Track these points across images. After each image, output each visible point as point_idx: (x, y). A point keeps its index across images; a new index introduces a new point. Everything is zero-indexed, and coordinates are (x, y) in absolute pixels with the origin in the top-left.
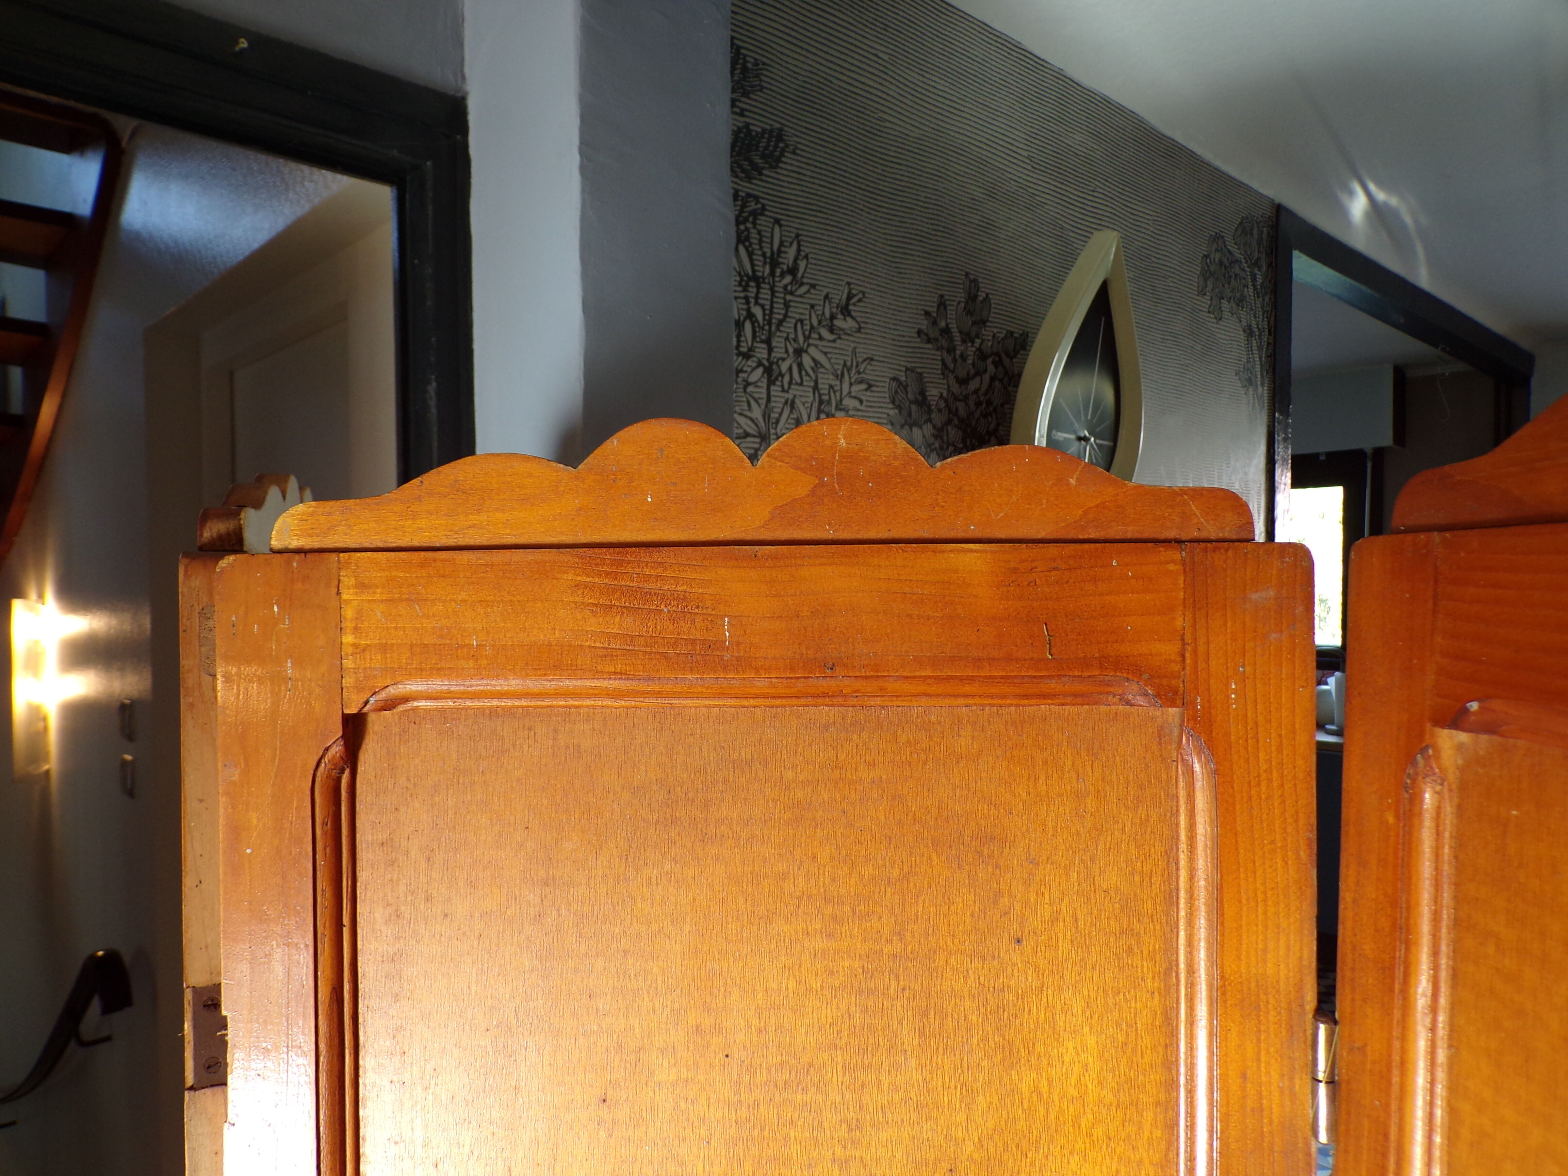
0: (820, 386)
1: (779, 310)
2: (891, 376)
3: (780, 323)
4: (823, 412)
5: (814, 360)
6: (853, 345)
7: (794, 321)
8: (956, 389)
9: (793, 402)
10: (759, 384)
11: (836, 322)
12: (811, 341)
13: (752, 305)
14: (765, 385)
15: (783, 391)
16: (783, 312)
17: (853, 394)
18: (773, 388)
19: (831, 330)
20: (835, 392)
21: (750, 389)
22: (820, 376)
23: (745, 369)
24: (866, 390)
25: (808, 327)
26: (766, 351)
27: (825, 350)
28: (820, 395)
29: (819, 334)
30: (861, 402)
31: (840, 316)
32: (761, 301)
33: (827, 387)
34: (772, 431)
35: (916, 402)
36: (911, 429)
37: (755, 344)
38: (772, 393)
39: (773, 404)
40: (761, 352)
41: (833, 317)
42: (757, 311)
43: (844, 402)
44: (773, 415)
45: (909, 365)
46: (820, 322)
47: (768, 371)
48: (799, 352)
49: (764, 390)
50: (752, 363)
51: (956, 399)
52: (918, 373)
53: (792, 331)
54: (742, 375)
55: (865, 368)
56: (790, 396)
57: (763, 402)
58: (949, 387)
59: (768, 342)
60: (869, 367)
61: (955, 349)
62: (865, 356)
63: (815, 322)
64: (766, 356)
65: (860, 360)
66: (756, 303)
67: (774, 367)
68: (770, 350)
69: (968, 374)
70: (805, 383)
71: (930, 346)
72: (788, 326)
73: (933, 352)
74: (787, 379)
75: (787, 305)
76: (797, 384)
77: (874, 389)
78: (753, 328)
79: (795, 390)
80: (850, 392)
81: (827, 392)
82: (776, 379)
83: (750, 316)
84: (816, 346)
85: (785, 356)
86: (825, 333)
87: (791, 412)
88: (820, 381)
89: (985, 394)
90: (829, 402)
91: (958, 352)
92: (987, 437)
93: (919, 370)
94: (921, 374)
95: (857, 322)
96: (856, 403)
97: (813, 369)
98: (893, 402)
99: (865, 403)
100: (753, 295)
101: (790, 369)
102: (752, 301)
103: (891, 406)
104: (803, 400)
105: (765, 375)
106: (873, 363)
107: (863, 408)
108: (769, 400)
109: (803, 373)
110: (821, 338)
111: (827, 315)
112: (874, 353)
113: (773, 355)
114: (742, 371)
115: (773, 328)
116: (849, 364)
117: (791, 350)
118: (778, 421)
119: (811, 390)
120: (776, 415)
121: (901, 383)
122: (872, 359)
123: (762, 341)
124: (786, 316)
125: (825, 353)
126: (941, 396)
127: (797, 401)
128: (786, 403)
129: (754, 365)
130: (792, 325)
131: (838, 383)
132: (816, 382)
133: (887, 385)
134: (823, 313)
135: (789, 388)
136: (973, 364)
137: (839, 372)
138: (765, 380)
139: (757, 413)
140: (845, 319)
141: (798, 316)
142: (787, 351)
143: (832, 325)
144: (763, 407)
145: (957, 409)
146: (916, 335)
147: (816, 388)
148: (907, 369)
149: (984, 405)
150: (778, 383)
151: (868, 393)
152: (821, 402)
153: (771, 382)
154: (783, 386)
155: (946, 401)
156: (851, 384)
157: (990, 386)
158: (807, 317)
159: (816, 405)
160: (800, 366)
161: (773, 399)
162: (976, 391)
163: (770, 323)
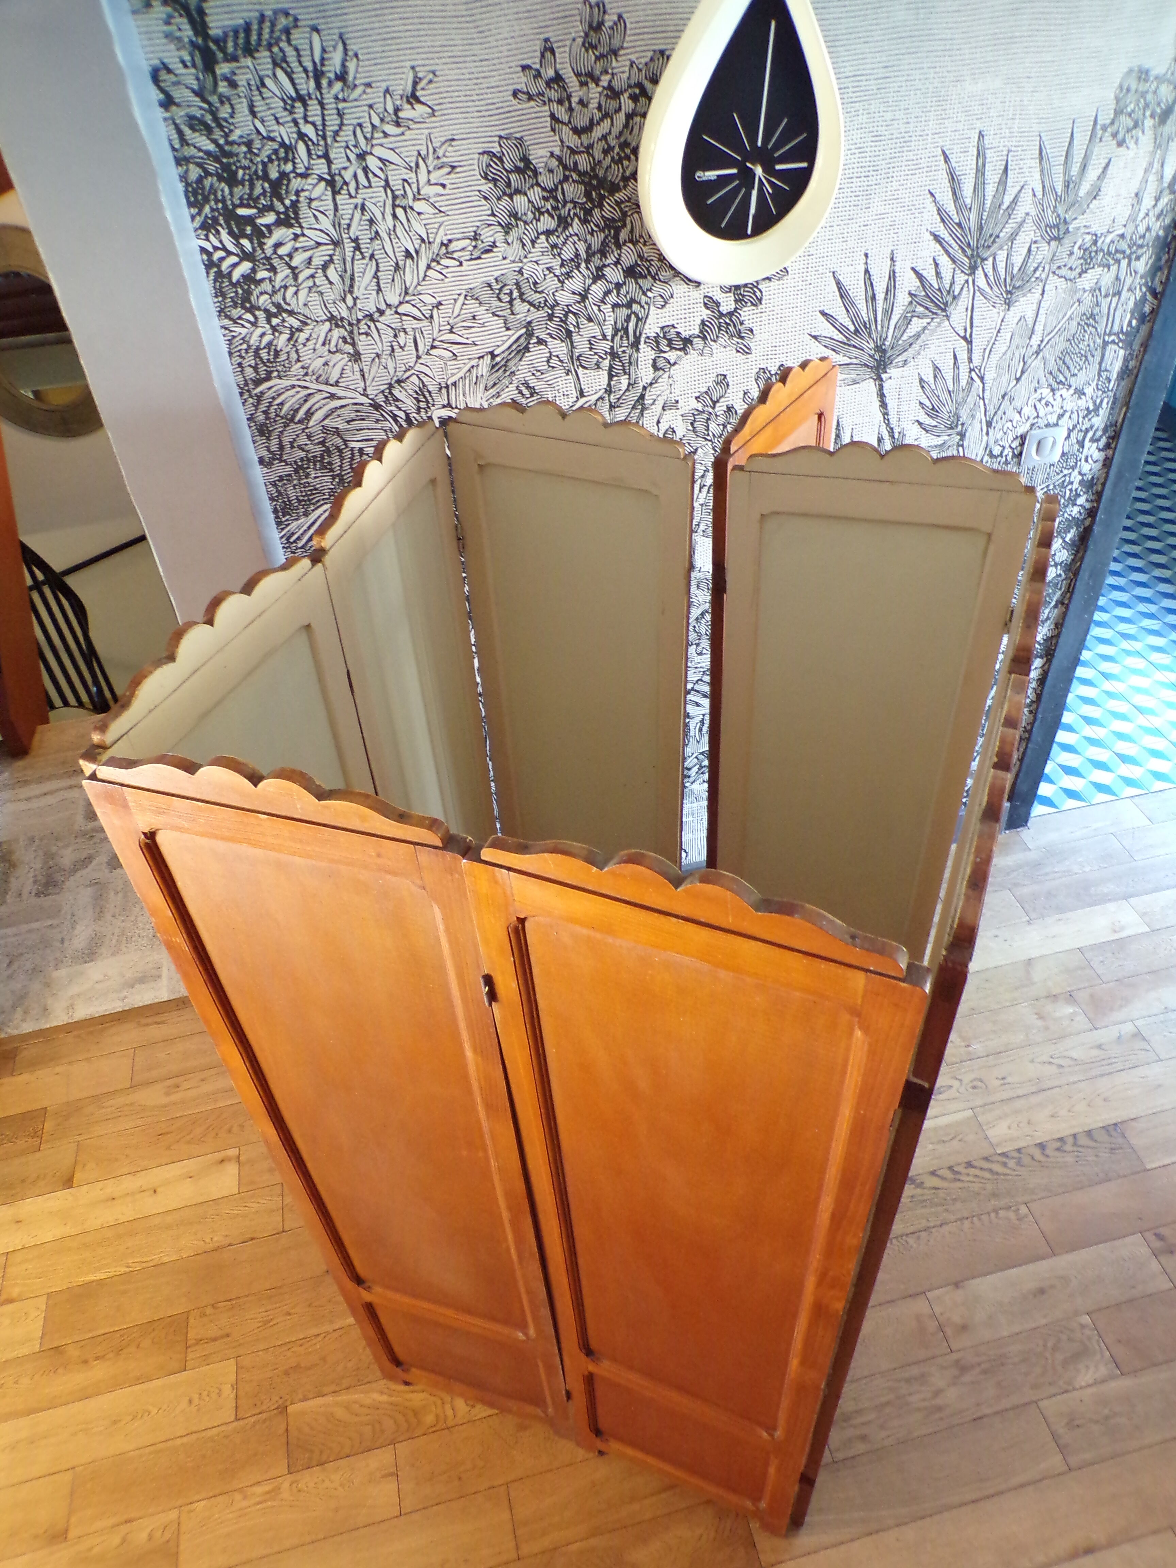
0: (391, 183)
1: (333, 122)
2: (481, 151)
3: (336, 133)
4: (399, 206)
5: (380, 159)
6: (426, 132)
7: (351, 128)
8: (573, 140)
9: (363, 205)
10: (324, 197)
11: (401, 114)
12: (374, 142)
13: (301, 126)
14: (330, 197)
15: (351, 197)
16: (338, 122)
17: (433, 181)
18: (338, 197)
19: (398, 124)
20: (409, 185)
21: (314, 204)
22: (389, 173)
23: (306, 187)
24: (449, 173)
25: (368, 129)
26: (325, 166)
27: (391, 146)
28: (392, 191)
29: (384, 132)
30: (444, 186)
31: (407, 106)
32: (310, 119)
33: (401, 182)
34: (345, 236)
35: (517, 170)
36: (512, 199)
37: (312, 162)
38: (339, 202)
39: (341, 212)
40: (321, 167)
41: (397, 110)
42: (309, 130)
43: (422, 192)
44: (342, 222)
45: (502, 133)
46: (382, 120)
47: (331, 183)
48: (361, 157)
49: (330, 202)
50: (312, 180)
51: (573, 152)
52: (516, 138)
53: (352, 138)
54: (302, 194)
55: (446, 151)
56: (359, 201)
57: (331, 213)
58: (562, 142)
59: (326, 156)
60: (450, 149)
61: (569, 97)
62: (443, 139)
63: (376, 121)
64: (326, 171)
65: (438, 145)
66: (307, 122)
67: (337, 178)
68: (329, 162)
69: (591, 120)
70: (373, 184)
71: (532, 103)
72: (346, 135)
73: (537, 109)
74: (352, 186)
75: (340, 114)
76: (365, 187)
77: (458, 170)
78: (307, 146)
79: (363, 193)
80: (429, 180)
81: (401, 187)
82: (341, 188)
83: (302, 136)
84: (381, 145)
85: (348, 164)
86: (390, 129)
87: (363, 214)
88: (390, 178)
89: (618, 137)
90: (405, 196)
91: (575, 100)
92: (622, 184)
93: (518, 135)
94: (521, 139)
95: (429, 107)
96: (439, 189)
97: (381, 169)
98: (486, 177)
99: (449, 186)
100: (301, 115)
101: (355, 176)
102: (301, 121)
103: (483, 181)
104: (373, 200)
105: (329, 188)
106: (454, 143)
107: (447, 191)
108: (336, 209)
109: (371, 175)
110: (386, 135)
111: (390, 109)
112: (454, 132)
113: (333, 167)
114: (303, 190)
115: (329, 140)
116: (423, 153)
117: (352, 157)
118: (349, 225)
119: (382, 189)
120: (348, 221)
121: (494, 155)
122: (453, 140)
123: (319, 157)
124: (342, 125)
125: (393, 149)
126: (552, 154)
127: (366, 203)
128: (356, 207)
129: (316, 181)
130: (351, 133)
131: (413, 175)
132: (387, 181)
133: (476, 162)
134: (386, 110)
135: (357, 193)
136: (599, 108)
137: (413, 165)
138: (329, 193)
139: (326, 223)
140: (413, 108)
141: (355, 122)
142: (348, 159)
143: (398, 117)
144: (331, 217)
145: (576, 164)
146: (512, 98)
147: (387, 185)
148: (500, 137)
149: (617, 150)
150: (343, 192)
151: (452, 176)
152: (395, 197)
153: (335, 193)
154: (349, 194)
155: (559, 159)
156: (429, 172)
157: (626, 126)
158: (367, 119)
159: (389, 202)
160: (366, 170)
161: (340, 207)
162: (604, 137)
163: (324, 137)
